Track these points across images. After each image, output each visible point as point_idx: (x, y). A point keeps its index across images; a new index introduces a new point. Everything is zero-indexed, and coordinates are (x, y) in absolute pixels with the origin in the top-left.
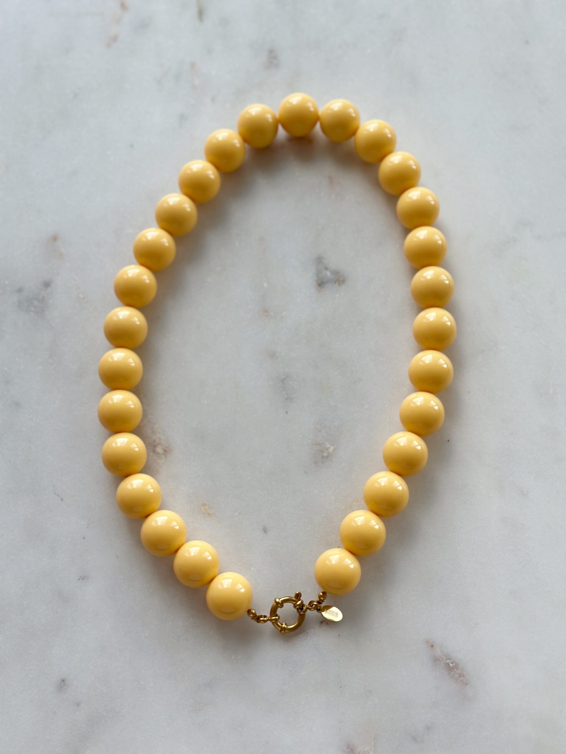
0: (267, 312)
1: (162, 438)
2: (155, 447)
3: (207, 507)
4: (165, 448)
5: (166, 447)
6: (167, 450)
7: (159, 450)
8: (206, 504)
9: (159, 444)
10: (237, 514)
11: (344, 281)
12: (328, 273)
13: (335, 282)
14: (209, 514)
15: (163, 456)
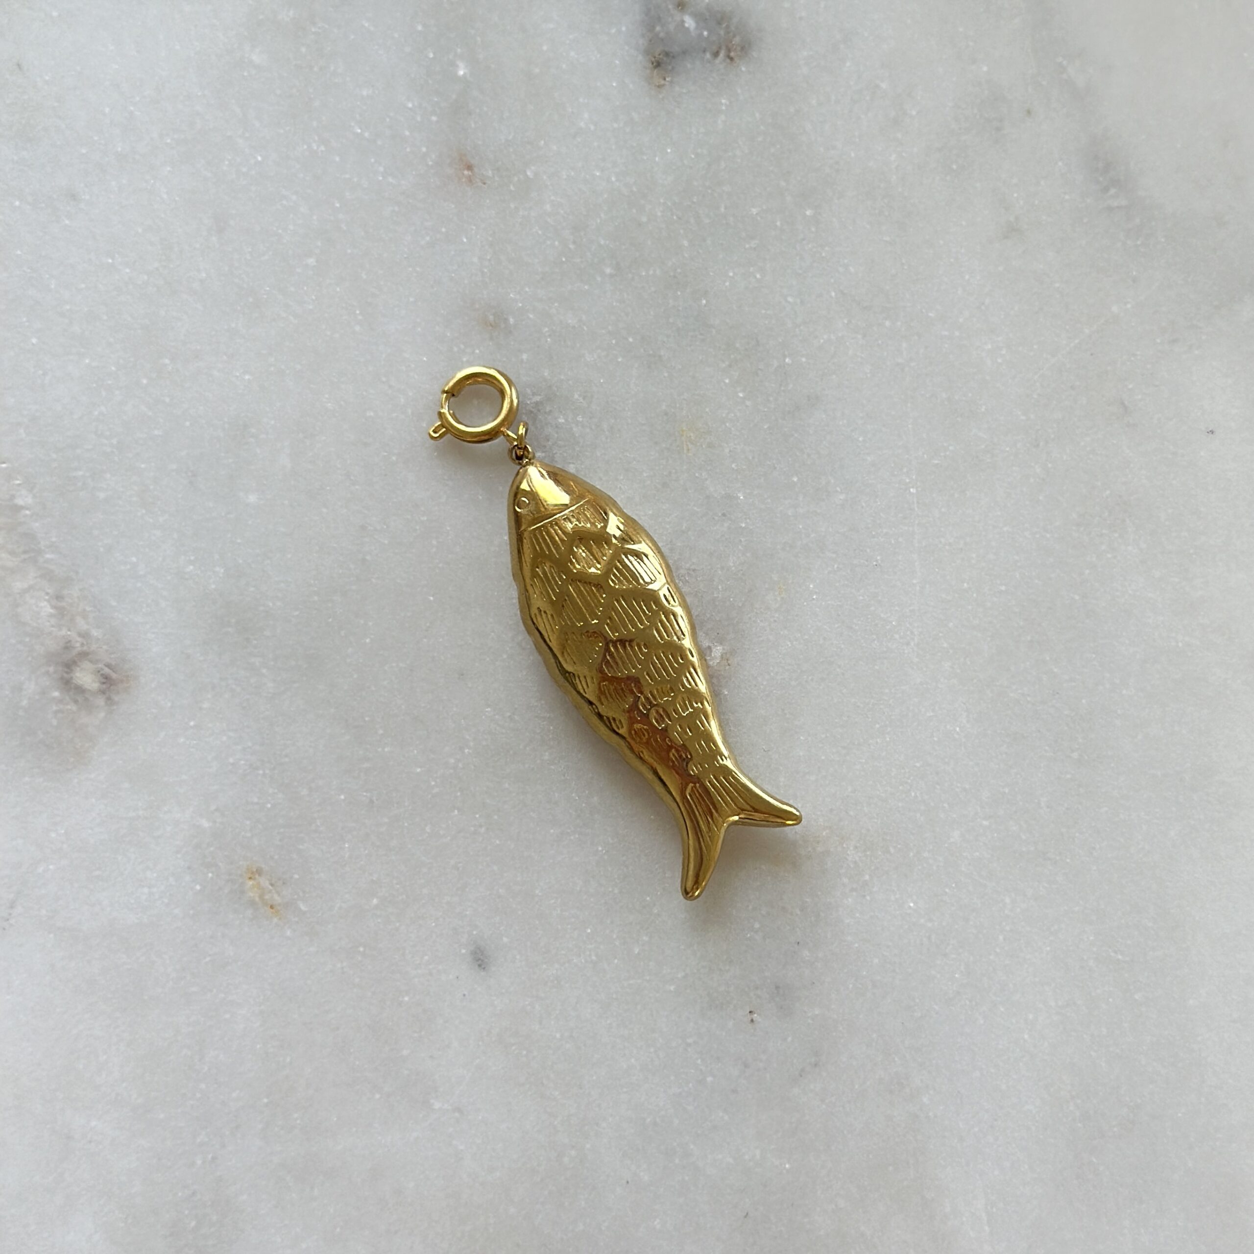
0: (470, 167)
1: (95, 633)
2: (69, 666)
3: (264, 882)
4: (107, 670)
5: (108, 666)
6: (114, 676)
7: (85, 677)
8: (259, 872)
9: (84, 655)
10: (375, 901)
11: (745, 48)
12: (689, 22)
13: (716, 54)
14: (272, 907)
15: (100, 701)
